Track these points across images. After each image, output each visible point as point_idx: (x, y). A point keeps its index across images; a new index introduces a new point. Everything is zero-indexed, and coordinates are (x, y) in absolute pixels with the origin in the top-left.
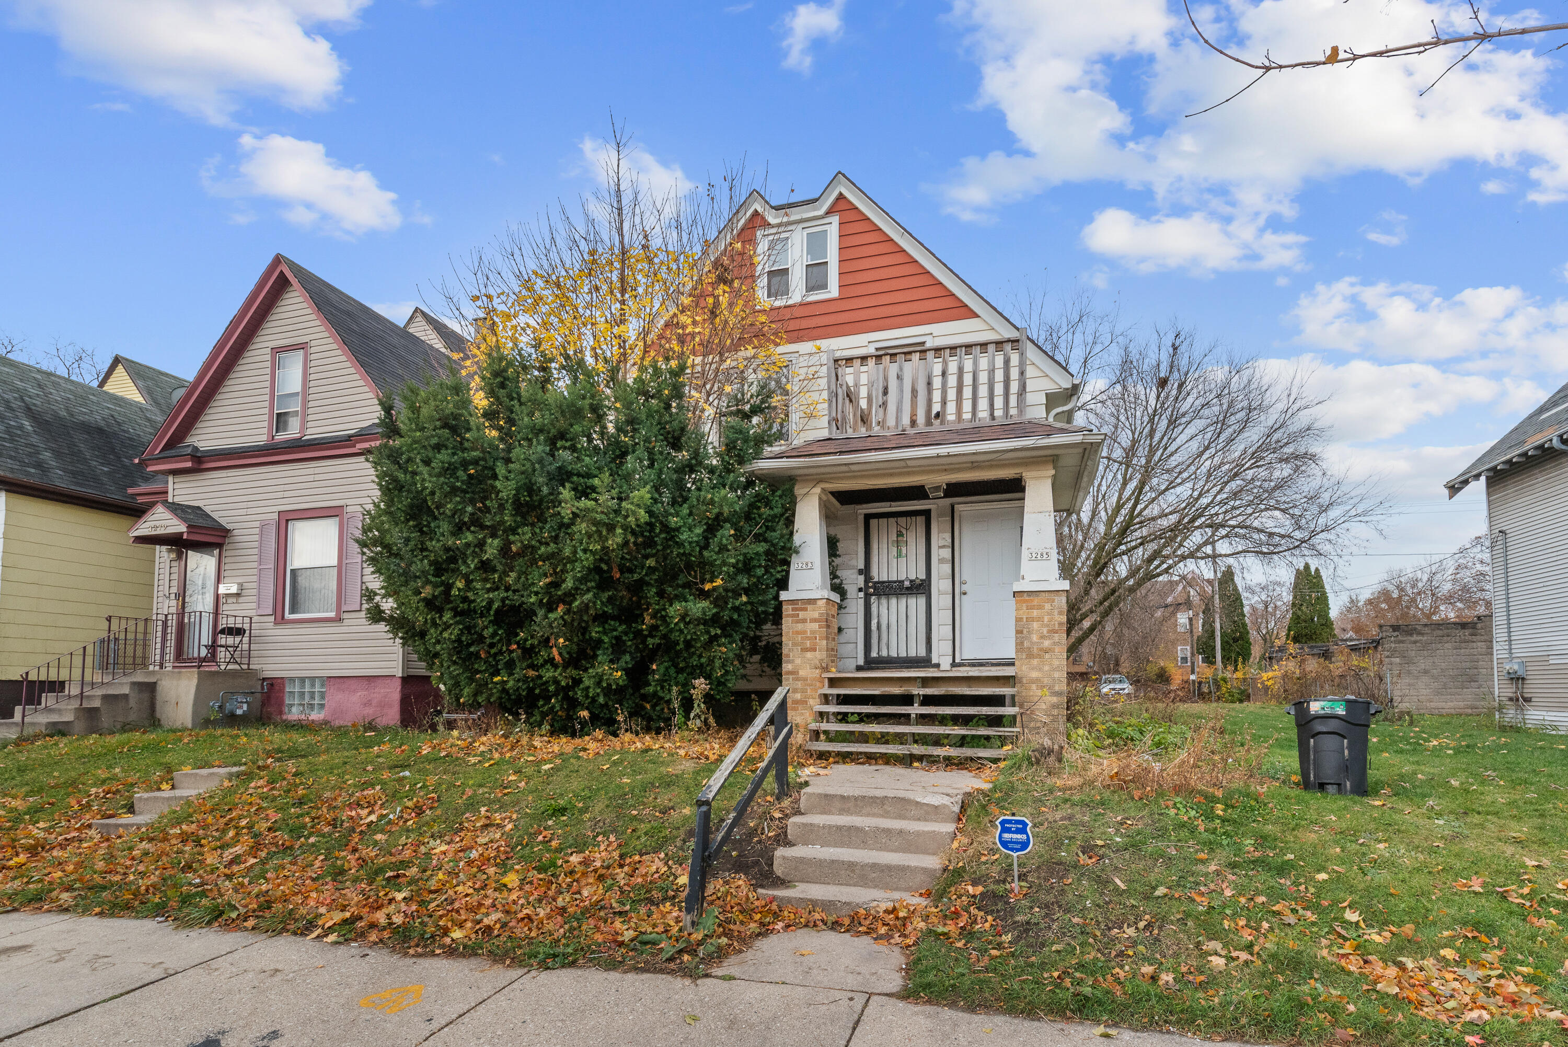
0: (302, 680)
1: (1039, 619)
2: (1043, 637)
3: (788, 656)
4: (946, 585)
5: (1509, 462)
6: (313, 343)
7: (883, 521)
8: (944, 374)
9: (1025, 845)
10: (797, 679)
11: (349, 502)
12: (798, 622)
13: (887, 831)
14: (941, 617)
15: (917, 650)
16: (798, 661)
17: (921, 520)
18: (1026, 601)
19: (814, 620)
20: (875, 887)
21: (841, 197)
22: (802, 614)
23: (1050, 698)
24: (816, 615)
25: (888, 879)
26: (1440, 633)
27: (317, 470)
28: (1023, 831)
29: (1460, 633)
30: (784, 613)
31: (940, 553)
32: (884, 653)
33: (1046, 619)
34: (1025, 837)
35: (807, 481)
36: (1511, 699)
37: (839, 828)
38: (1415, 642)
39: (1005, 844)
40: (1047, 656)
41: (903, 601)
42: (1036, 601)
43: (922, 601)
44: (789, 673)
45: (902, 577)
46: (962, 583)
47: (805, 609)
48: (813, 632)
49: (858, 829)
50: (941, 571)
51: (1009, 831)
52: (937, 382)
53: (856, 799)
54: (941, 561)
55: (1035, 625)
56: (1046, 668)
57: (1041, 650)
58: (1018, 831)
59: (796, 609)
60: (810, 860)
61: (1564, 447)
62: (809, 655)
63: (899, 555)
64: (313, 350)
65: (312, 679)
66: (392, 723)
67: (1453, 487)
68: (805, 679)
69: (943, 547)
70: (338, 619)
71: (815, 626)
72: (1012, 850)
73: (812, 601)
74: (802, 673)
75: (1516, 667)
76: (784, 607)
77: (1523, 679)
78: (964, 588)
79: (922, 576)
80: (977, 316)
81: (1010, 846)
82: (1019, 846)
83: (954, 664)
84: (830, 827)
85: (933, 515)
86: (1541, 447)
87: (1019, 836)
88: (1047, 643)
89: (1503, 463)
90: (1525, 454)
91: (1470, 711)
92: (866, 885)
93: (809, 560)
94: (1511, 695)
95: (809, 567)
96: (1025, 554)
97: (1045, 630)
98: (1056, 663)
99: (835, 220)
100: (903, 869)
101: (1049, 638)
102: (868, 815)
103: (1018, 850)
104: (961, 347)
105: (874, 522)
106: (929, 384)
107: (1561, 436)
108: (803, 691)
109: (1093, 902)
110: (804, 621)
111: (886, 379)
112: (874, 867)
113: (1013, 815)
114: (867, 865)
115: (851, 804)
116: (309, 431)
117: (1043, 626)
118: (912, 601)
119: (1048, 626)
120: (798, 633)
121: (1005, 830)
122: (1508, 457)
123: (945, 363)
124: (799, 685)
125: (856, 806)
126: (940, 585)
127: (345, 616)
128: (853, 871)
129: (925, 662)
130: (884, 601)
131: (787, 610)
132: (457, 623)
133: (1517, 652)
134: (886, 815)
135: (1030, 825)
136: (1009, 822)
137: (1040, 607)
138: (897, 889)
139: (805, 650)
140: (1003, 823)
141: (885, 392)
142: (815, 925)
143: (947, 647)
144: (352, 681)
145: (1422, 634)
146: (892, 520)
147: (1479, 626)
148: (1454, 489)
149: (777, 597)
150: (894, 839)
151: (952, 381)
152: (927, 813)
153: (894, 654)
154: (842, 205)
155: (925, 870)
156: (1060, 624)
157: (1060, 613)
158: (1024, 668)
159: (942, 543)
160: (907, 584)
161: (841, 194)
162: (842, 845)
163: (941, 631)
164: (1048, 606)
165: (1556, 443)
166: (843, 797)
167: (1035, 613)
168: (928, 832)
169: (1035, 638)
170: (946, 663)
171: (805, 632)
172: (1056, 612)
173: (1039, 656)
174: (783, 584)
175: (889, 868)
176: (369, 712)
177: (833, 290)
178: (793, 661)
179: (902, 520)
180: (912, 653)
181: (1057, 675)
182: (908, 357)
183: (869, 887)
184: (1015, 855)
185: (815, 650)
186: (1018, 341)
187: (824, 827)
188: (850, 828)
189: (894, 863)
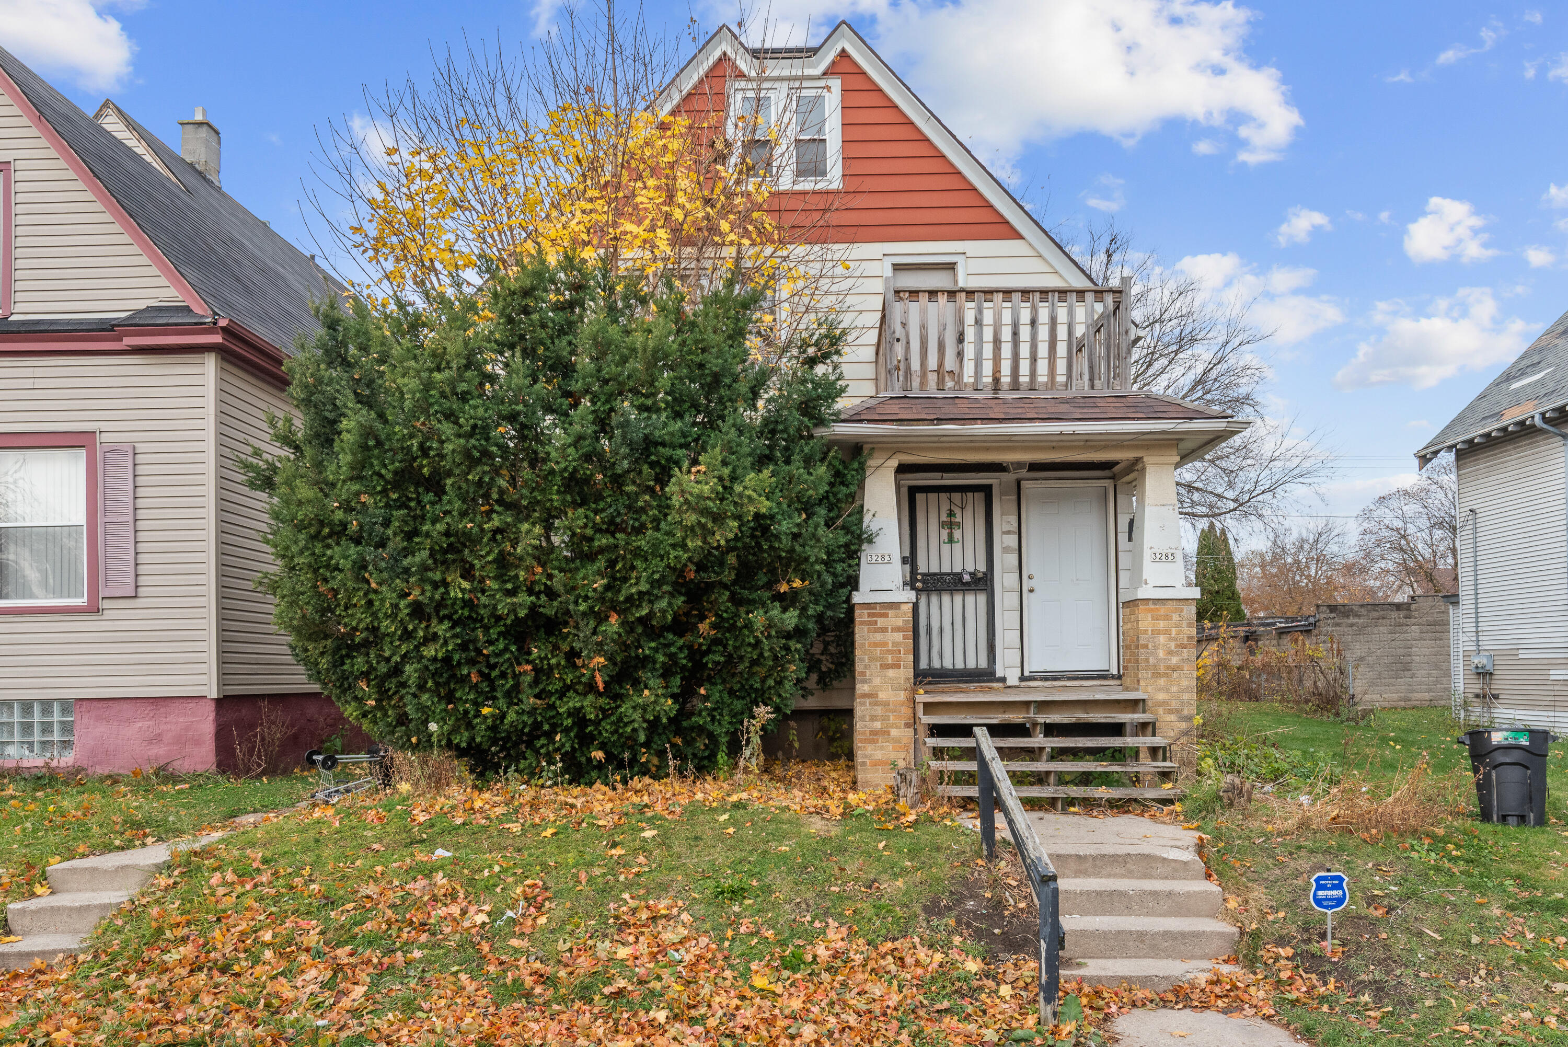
0: (27, 706)
1: (1167, 632)
2: (1170, 653)
3: (863, 674)
4: (1011, 579)
5: (1488, 435)
6: (19, 165)
7: (933, 496)
8: (1033, 323)
9: (1340, 901)
10: (876, 704)
11: (104, 426)
12: (876, 631)
13: (1154, 894)
14: (1006, 620)
15: (976, 660)
16: (877, 681)
17: (980, 496)
18: (1151, 610)
19: (896, 629)
20: (1168, 957)
21: (844, 54)
22: (881, 622)
23: (1178, 724)
24: (899, 622)
25: (1182, 947)
26: (1375, 614)
27: (39, 372)
28: (1339, 887)
29: (1394, 614)
30: (858, 620)
31: (1004, 540)
32: (936, 664)
33: (1174, 632)
34: (1341, 892)
35: (882, 449)
36: (1477, 696)
37: (1099, 894)
38: (1352, 625)
39: (1319, 902)
40: (1175, 675)
41: (958, 598)
42: (1163, 610)
43: (982, 598)
44: (865, 696)
45: (958, 569)
46: (1030, 577)
47: (885, 615)
48: (895, 644)
49: (1120, 893)
50: (1004, 562)
51: (1324, 888)
52: (1025, 333)
53: (1094, 858)
54: (1006, 550)
55: (1162, 639)
56: (1174, 689)
57: (1168, 667)
58: (1334, 887)
59: (873, 615)
60: (1092, 932)
61: (1545, 426)
62: (891, 673)
63: (951, 540)
64: (19, 176)
65: (47, 705)
66: (200, 769)
67: (1425, 456)
68: (886, 704)
69: (1008, 532)
70: (93, 609)
71: (899, 636)
72: (1326, 907)
73: (895, 606)
74: (882, 696)
75: (1485, 661)
76: (857, 612)
77: (1491, 674)
78: (1033, 583)
79: (982, 568)
80: (1021, 237)
81: (1325, 903)
82: (1334, 903)
83: (1023, 678)
84: (1089, 893)
85: (995, 492)
86: (1522, 423)
87: (1334, 892)
88: (1175, 660)
89: (1481, 436)
90: (1504, 429)
91: (1403, 703)
92: (1157, 956)
93: (886, 552)
94: (1478, 691)
95: (885, 560)
96: (1147, 556)
97: (1173, 645)
98: (1185, 683)
99: (836, 84)
100: (1198, 935)
101: (1177, 653)
102: (1109, 876)
103: (1332, 907)
104: (1053, 291)
105: (920, 497)
106: (1015, 334)
107: (1543, 415)
108: (885, 718)
109: (1424, 955)
110: (884, 630)
111: (961, 322)
112: (1166, 934)
113: (1329, 870)
114: (1158, 933)
115: (1088, 865)
116: (19, 308)
117: (1170, 639)
118: (970, 598)
119: (1176, 640)
120: (876, 645)
121: (1320, 887)
122: (1487, 430)
123: (1034, 310)
124: (879, 710)
125: (1095, 866)
126: (1004, 580)
127: (106, 604)
128: (1142, 941)
129: (986, 675)
130: (934, 599)
131: (860, 616)
132: (455, 636)
133: (1486, 645)
134: (1129, 875)
135: (1347, 879)
136: (1325, 878)
137: (1167, 618)
138: (1193, 957)
139: (885, 667)
140: (1317, 880)
141: (961, 339)
142: (1144, 1005)
143: (1013, 657)
144: (125, 706)
145: (1359, 616)
146: (944, 496)
147: (1413, 607)
148: (1424, 459)
149: (849, 598)
150: (1162, 903)
151: (1043, 333)
152: (1176, 870)
153: (948, 664)
154: (845, 67)
155: (1221, 935)
156: (1190, 638)
157: (1189, 625)
158: (1150, 689)
159: (1006, 528)
160: (967, 578)
161: (843, 50)
162: (1103, 913)
163: (1006, 637)
164: (1175, 617)
165: (1538, 421)
166: (1079, 857)
167: (1162, 624)
168: (1200, 893)
169: (1161, 654)
170: (1013, 678)
171: (886, 644)
172: (1185, 625)
173: (1166, 675)
174: (853, 583)
175: (1183, 935)
176: (159, 752)
177: (834, 178)
178: (870, 681)
179: (956, 496)
180: (971, 664)
181: (1186, 697)
182: (989, 297)
183: (1161, 958)
184: (1329, 912)
185: (898, 666)
186: (1120, 292)
187: (1081, 894)
188: (1112, 893)
189: (1187, 929)
